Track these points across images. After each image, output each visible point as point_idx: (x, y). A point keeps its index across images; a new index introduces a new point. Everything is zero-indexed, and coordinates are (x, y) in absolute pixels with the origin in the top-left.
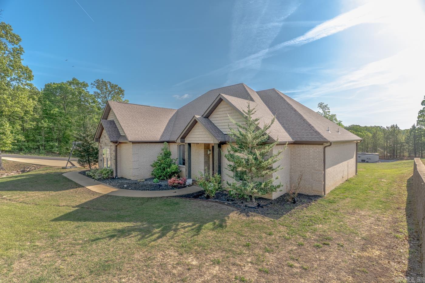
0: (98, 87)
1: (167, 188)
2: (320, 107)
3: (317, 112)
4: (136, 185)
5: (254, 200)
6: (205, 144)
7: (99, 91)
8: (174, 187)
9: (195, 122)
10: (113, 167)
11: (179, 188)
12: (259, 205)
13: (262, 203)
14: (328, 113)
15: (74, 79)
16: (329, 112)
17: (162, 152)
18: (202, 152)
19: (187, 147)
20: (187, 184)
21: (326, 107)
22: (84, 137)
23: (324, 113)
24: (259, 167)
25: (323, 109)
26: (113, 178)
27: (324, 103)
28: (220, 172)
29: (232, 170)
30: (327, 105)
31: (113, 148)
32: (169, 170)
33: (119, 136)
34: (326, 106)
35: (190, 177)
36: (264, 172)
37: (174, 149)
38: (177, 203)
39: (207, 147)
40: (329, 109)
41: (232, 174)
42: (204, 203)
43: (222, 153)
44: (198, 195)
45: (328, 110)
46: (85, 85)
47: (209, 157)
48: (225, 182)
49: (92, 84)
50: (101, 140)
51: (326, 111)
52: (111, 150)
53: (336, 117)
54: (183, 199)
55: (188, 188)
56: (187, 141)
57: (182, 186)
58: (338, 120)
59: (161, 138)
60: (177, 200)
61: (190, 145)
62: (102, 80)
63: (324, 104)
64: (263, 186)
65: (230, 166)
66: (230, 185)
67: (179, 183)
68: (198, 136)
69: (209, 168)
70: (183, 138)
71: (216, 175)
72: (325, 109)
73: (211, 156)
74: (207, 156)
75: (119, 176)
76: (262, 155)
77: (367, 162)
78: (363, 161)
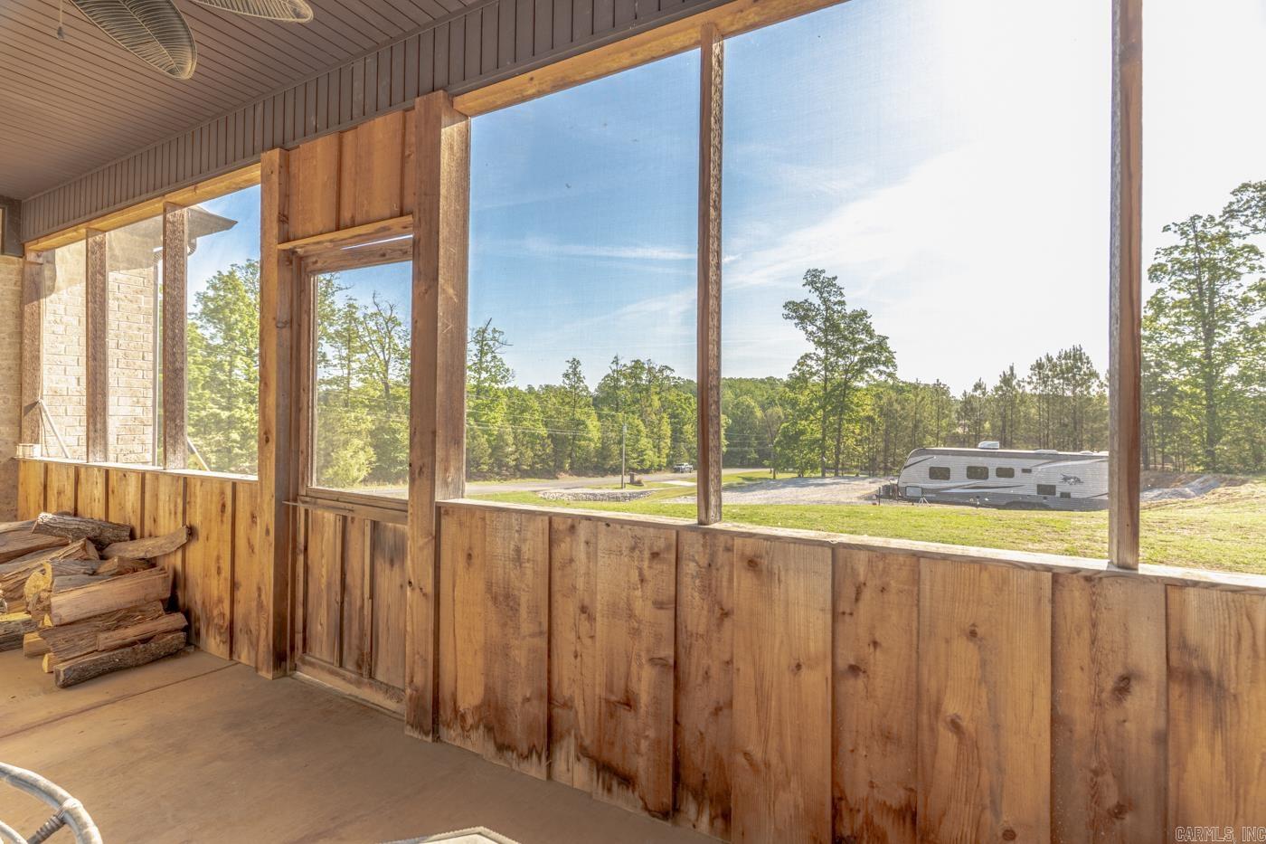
2: (812, 283)
3: (803, 300)
14: (839, 309)
21: (829, 285)
23: (827, 308)
25: (821, 293)
27: (823, 271)
30: (835, 278)
34: (831, 282)
40: (841, 294)
45: (839, 298)
51: (832, 299)
53: (869, 320)
58: (876, 333)
63: (823, 275)
72: (829, 292)
77: (1066, 495)
78: (1046, 490)
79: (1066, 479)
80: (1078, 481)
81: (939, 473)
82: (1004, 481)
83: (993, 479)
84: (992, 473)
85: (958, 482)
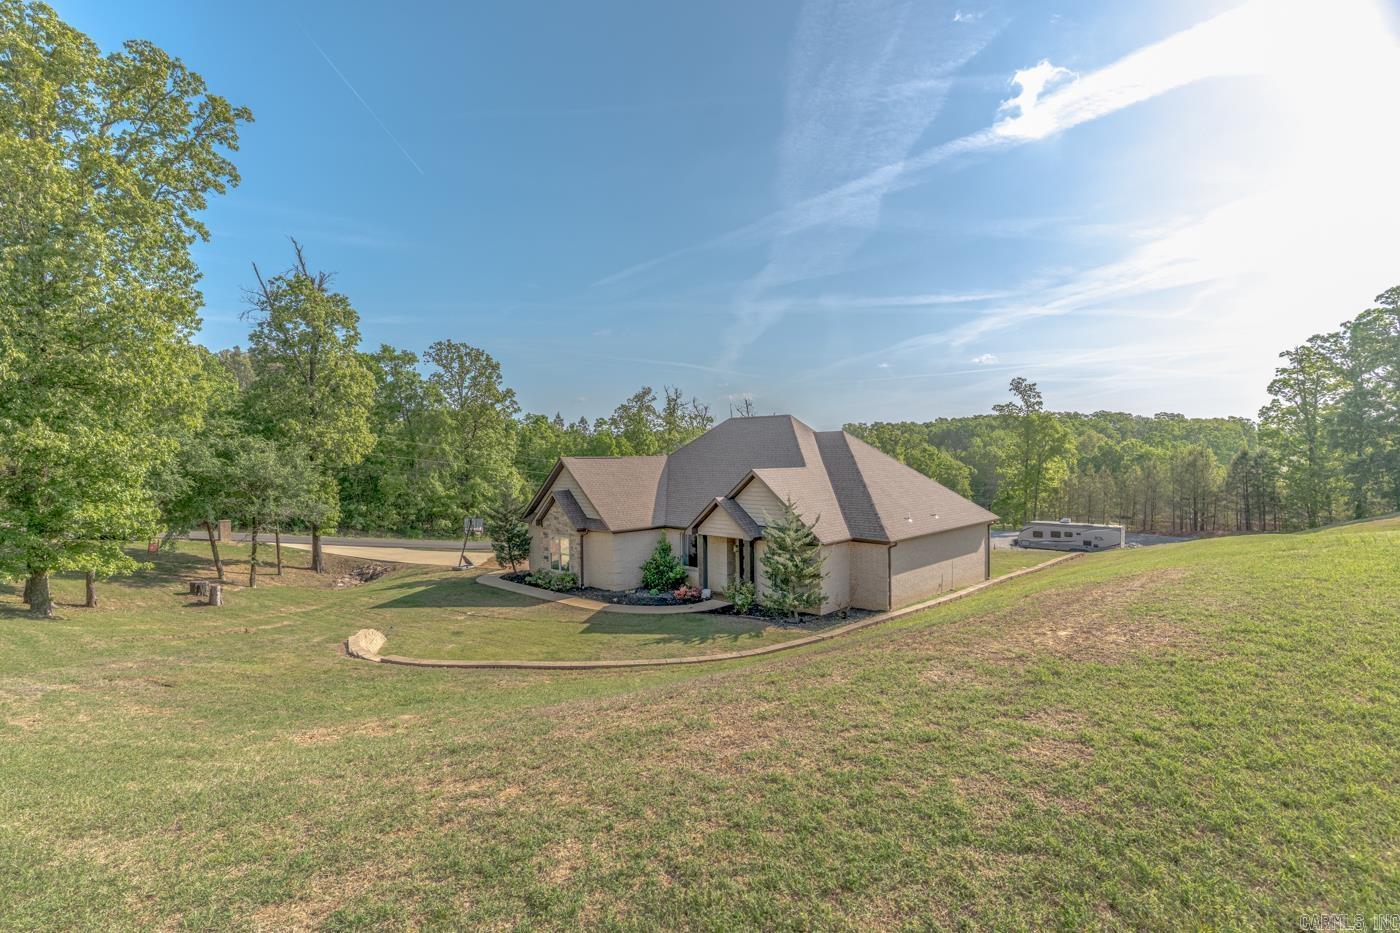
0: (438, 361)
1: (675, 602)
2: (1016, 388)
4: (622, 598)
5: (796, 615)
6: (728, 538)
7: (441, 370)
8: (685, 602)
9: (716, 506)
10: (577, 570)
11: (694, 602)
12: (801, 621)
13: (806, 618)
14: (1037, 408)
15: (385, 349)
16: (1041, 403)
17: (658, 546)
18: (724, 547)
19: (700, 542)
20: (703, 596)
21: (1031, 389)
22: (505, 516)
23: (1028, 407)
24: (801, 577)
25: (1023, 396)
26: (578, 589)
28: (752, 579)
29: (769, 578)
31: (578, 539)
32: (672, 575)
33: (585, 518)
34: (1032, 387)
35: (706, 587)
36: (807, 582)
37: (674, 539)
38: (701, 620)
39: (731, 541)
40: (1039, 396)
41: (769, 583)
42: (735, 619)
43: (756, 555)
44: (726, 611)
45: (1038, 399)
46: (410, 359)
47: (734, 556)
48: (760, 594)
49: (426, 353)
50: (545, 523)
51: (1032, 400)
52: (571, 542)
54: (706, 615)
55: (705, 602)
56: (702, 531)
57: (697, 599)
59: (653, 523)
60: (699, 616)
61: (705, 537)
62: (449, 341)
63: (1025, 382)
64: (804, 598)
65: (767, 572)
66: (766, 597)
67: (692, 596)
68: (720, 526)
69: (734, 571)
70: (696, 527)
71: (749, 584)
72: (1029, 396)
73: (737, 554)
74: (730, 552)
75: (586, 585)
76: (804, 561)
77: (1096, 546)
78: (1087, 543)
79: (1096, 538)
80: (1102, 539)
81: (1038, 534)
82: (1069, 539)
83: (1063, 538)
84: (1062, 535)
85: (1047, 539)
